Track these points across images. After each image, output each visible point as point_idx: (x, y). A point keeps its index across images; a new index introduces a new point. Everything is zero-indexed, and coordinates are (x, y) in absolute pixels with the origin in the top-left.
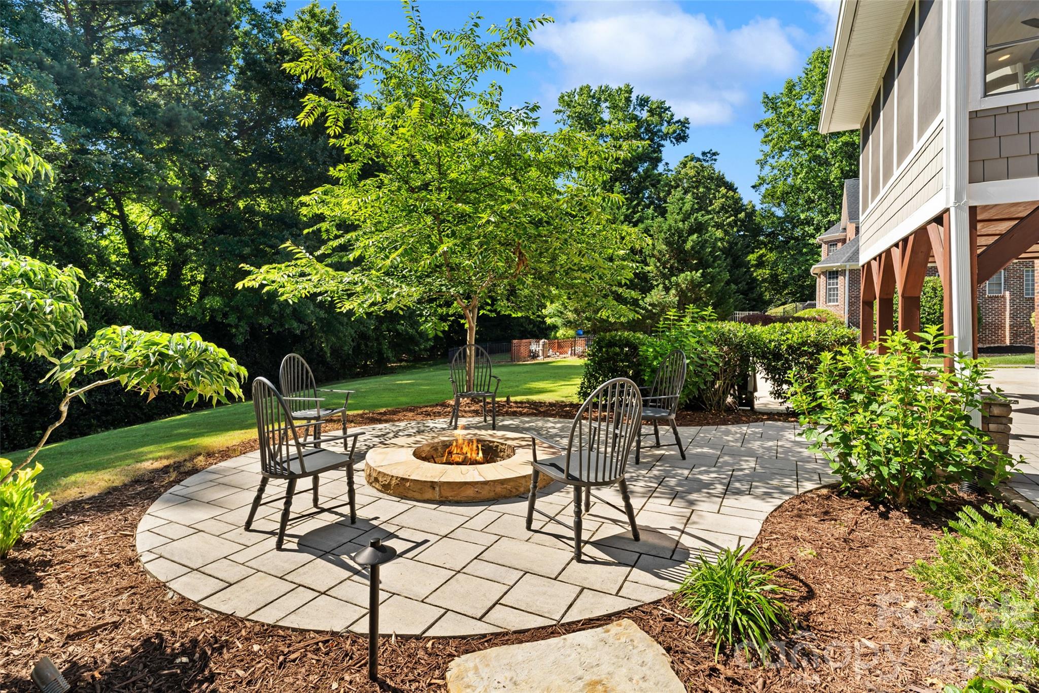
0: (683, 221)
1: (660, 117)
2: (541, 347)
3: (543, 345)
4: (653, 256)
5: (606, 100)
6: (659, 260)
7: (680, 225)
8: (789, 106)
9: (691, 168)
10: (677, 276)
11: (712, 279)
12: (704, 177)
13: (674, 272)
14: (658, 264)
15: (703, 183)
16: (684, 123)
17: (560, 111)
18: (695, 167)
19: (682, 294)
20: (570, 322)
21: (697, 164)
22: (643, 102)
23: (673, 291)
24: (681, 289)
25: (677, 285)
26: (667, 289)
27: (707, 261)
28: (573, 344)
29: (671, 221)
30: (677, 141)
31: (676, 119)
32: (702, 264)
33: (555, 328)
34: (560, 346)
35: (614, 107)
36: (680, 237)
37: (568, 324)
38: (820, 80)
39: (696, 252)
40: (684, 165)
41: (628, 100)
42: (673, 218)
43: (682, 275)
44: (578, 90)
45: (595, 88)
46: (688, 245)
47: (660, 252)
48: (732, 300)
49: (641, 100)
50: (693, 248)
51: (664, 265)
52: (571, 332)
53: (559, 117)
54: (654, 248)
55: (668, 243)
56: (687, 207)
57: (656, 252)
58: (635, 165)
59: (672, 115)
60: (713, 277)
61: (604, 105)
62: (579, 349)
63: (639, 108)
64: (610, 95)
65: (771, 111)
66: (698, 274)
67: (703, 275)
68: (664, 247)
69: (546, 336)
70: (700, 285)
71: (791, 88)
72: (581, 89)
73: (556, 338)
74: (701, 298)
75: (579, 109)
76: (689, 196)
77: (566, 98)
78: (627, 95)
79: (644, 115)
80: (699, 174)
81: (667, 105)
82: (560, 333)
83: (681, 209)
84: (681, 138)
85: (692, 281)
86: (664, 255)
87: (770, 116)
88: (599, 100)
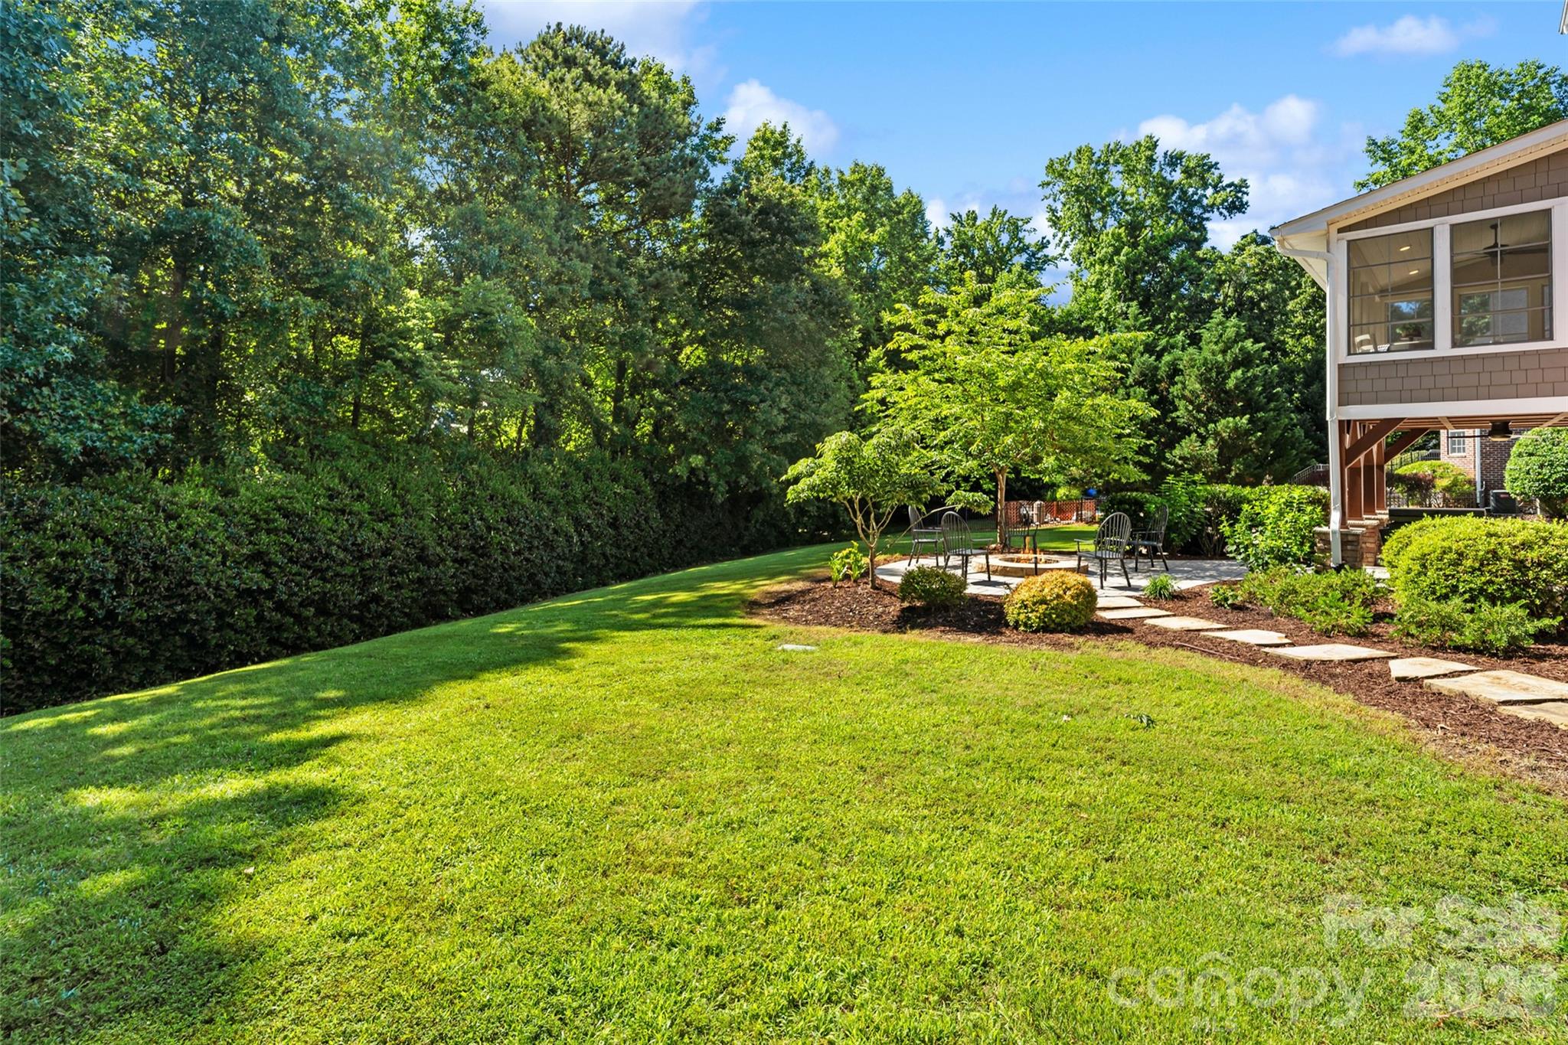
0: (1224, 352)
1: (1203, 178)
2: (1035, 511)
3: (1039, 509)
4: (1184, 397)
5: (1117, 162)
6: (1191, 402)
7: (1220, 358)
8: (1412, 152)
9: (1251, 255)
10: (1215, 422)
11: (1265, 427)
12: (1271, 267)
13: (1212, 417)
14: (1190, 408)
15: (1272, 275)
16: (1240, 187)
17: (1048, 184)
18: (1256, 253)
19: (1222, 445)
20: (1074, 479)
21: (1261, 249)
22: (1174, 160)
23: (1211, 442)
24: (1222, 439)
25: (1217, 434)
26: (1203, 439)
27: (1257, 402)
28: (1080, 508)
29: (1206, 354)
30: (1230, 212)
31: (1226, 181)
32: (1251, 407)
33: (1053, 486)
34: (1061, 511)
35: (1130, 171)
36: (1218, 373)
37: (1072, 482)
38: (1461, 114)
39: (1242, 392)
40: (1241, 249)
41: (1151, 160)
42: (1209, 350)
43: (1223, 421)
44: (1074, 153)
45: (1098, 148)
46: (1231, 383)
47: (1192, 392)
48: (1294, 452)
49: (1172, 157)
50: (1237, 387)
51: (1198, 408)
52: (1075, 492)
53: (1047, 191)
54: (1184, 388)
55: (1204, 380)
56: (1231, 333)
57: (1187, 393)
58: (1162, 253)
59: (1221, 177)
60: (1266, 423)
61: (1113, 169)
62: (1087, 514)
63: (1168, 169)
64: (1122, 156)
65: (1380, 162)
66: (1244, 420)
67: (1250, 421)
68: (1198, 386)
69: (1041, 498)
70: (1247, 433)
71: (1417, 123)
72: (1079, 151)
73: (1054, 499)
74: (1251, 450)
75: (1076, 182)
76: (1234, 320)
77: (1057, 166)
78: (1149, 153)
79: (1177, 176)
80: (1263, 262)
81: (1213, 159)
82: (1061, 492)
83: (1221, 336)
84: (1236, 206)
85: (1236, 429)
86: (1198, 396)
87: (1381, 169)
88: (1107, 163)
